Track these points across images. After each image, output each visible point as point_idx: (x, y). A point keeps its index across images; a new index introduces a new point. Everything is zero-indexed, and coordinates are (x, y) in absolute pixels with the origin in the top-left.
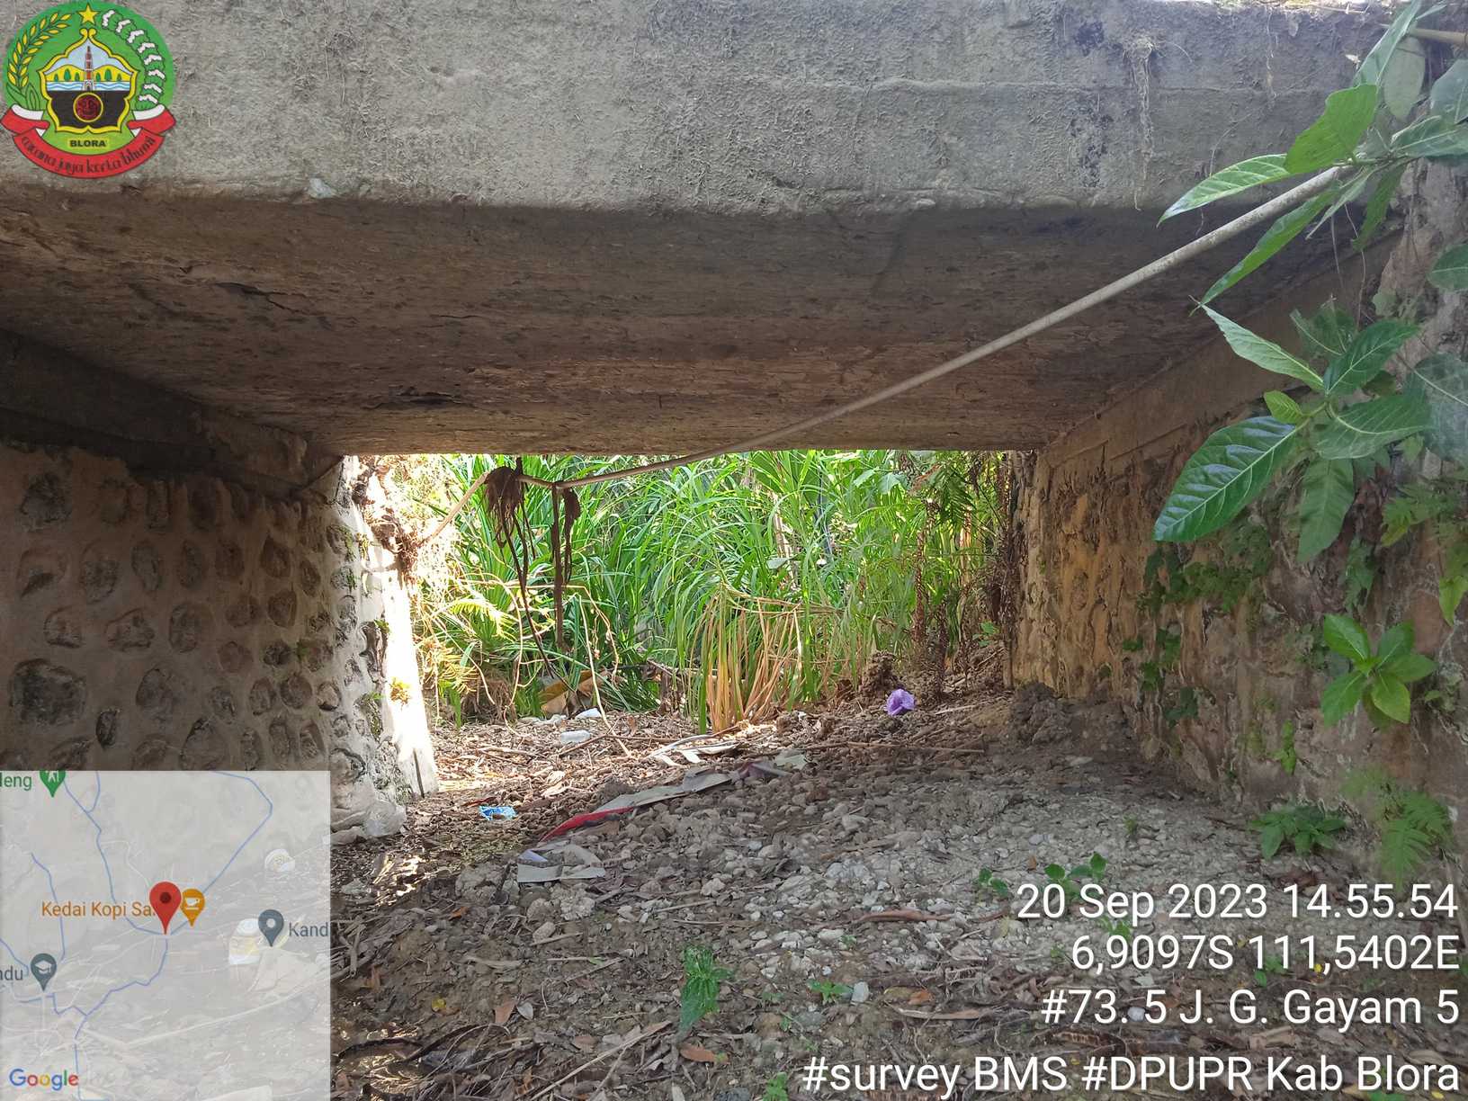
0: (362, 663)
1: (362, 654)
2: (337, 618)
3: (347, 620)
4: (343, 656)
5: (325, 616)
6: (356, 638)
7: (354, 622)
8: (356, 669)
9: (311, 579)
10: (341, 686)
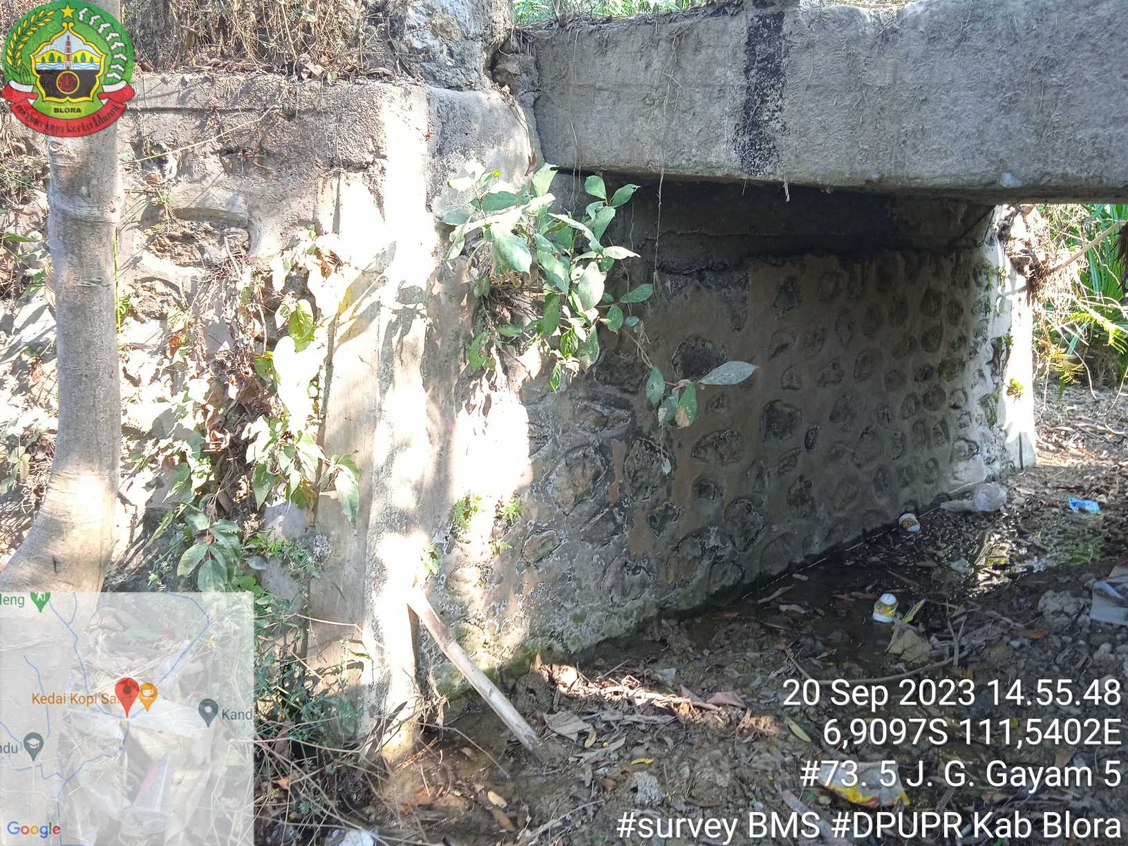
0: (987, 371)
1: (988, 363)
2: (972, 338)
3: (980, 339)
4: (972, 366)
5: (963, 339)
6: (986, 351)
7: (985, 340)
8: (982, 375)
9: (957, 312)
10: (968, 390)
